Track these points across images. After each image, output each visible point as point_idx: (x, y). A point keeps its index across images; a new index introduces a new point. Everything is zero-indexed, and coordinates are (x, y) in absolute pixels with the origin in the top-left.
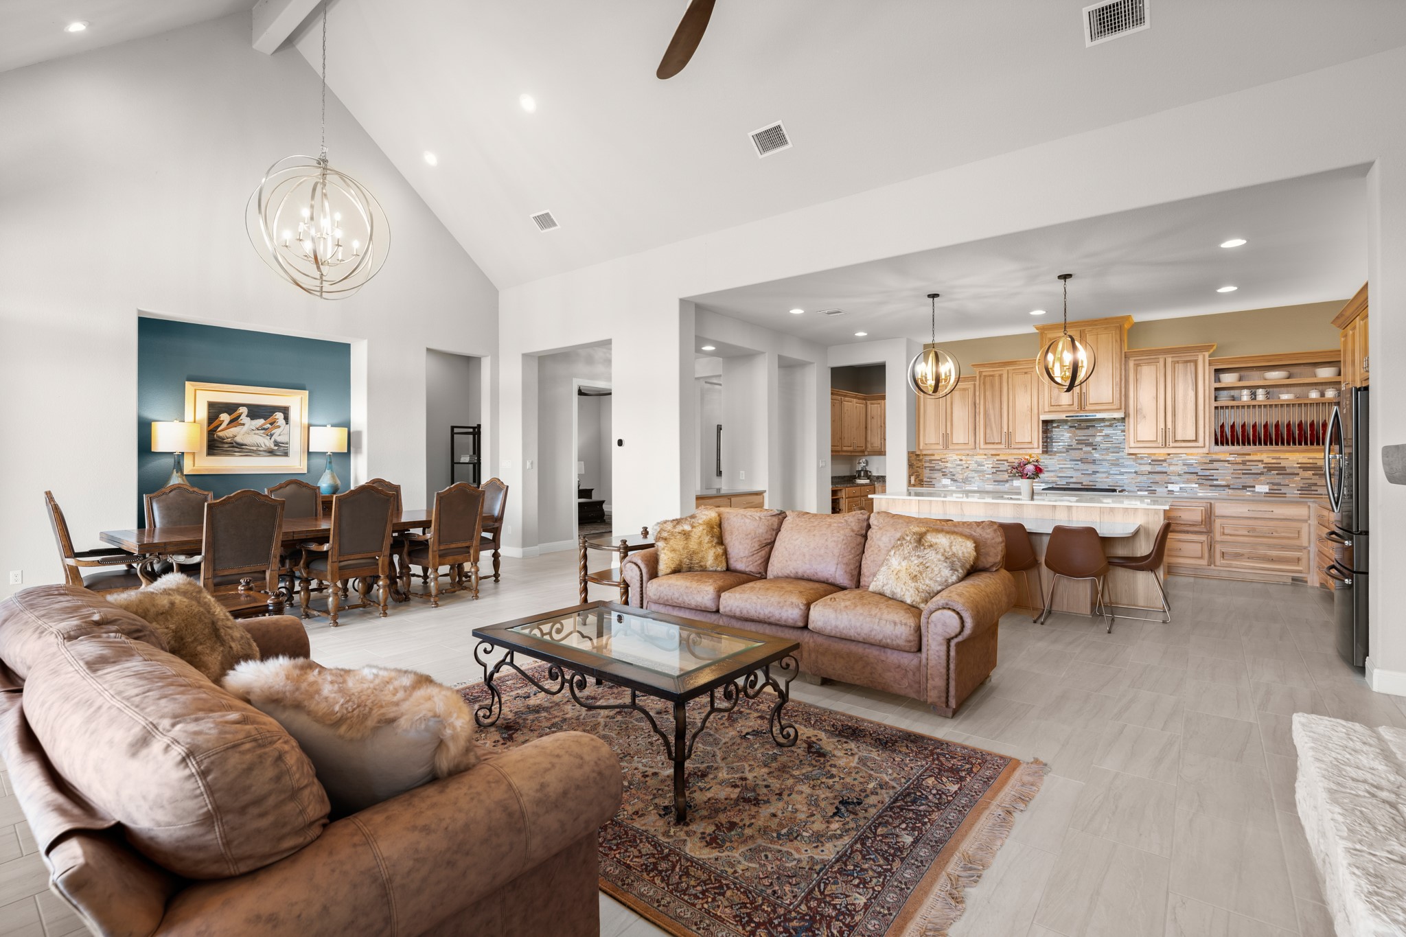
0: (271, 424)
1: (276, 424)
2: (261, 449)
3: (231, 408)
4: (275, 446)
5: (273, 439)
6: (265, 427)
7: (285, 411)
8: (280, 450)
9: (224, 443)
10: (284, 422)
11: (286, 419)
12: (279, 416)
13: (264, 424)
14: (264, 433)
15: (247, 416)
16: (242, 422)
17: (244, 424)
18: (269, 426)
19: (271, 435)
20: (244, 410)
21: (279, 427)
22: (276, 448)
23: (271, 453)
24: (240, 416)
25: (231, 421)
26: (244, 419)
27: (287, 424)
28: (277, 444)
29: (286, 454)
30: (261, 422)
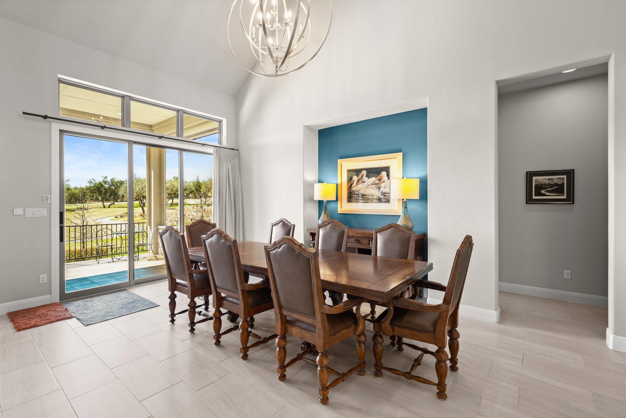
0: (379, 180)
1: (382, 180)
2: (374, 198)
3: (358, 172)
4: (382, 195)
5: (380, 191)
6: (376, 182)
7: (387, 169)
8: (385, 198)
9: (355, 194)
10: (387, 178)
11: (388, 175)
12: (384, 174)
13: (375, 181)
14: (375, 187)
15: (366, 176)
16: (363, 180)
17: (364, 182)
18: (378, 181)
19: (380, 188)
20: (364, 172)
21: (384, 182)
22: (382, 197)
23: (380, 200)
24: (362, 177)
25: (358, 181)
26: (365, 179)
27: (389, 179)
28: (384, 194)
29: (388, 201)
30: (373, 179)
